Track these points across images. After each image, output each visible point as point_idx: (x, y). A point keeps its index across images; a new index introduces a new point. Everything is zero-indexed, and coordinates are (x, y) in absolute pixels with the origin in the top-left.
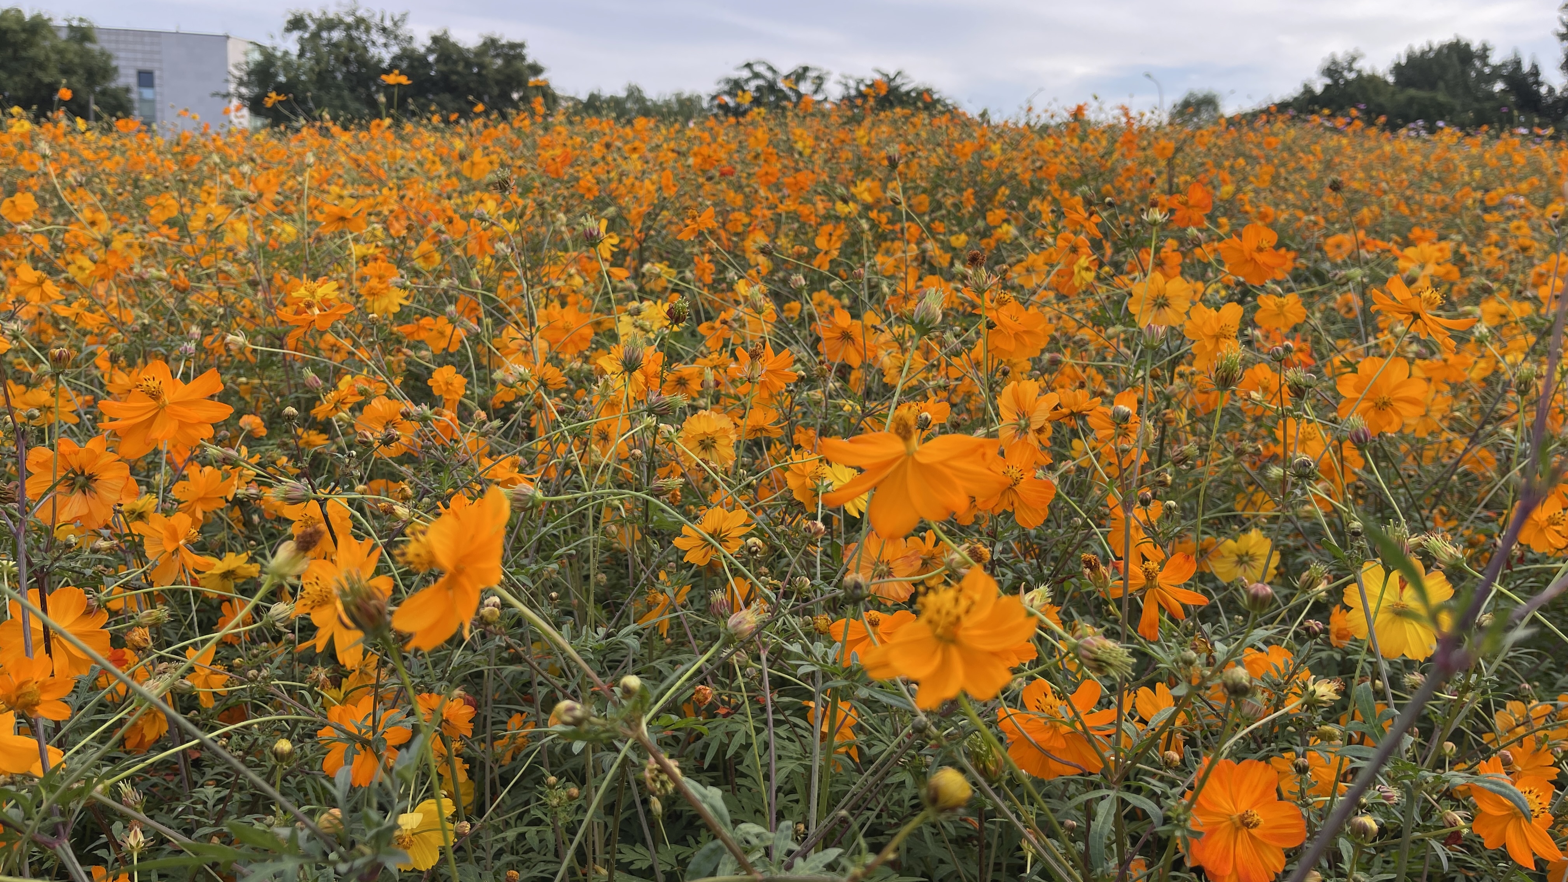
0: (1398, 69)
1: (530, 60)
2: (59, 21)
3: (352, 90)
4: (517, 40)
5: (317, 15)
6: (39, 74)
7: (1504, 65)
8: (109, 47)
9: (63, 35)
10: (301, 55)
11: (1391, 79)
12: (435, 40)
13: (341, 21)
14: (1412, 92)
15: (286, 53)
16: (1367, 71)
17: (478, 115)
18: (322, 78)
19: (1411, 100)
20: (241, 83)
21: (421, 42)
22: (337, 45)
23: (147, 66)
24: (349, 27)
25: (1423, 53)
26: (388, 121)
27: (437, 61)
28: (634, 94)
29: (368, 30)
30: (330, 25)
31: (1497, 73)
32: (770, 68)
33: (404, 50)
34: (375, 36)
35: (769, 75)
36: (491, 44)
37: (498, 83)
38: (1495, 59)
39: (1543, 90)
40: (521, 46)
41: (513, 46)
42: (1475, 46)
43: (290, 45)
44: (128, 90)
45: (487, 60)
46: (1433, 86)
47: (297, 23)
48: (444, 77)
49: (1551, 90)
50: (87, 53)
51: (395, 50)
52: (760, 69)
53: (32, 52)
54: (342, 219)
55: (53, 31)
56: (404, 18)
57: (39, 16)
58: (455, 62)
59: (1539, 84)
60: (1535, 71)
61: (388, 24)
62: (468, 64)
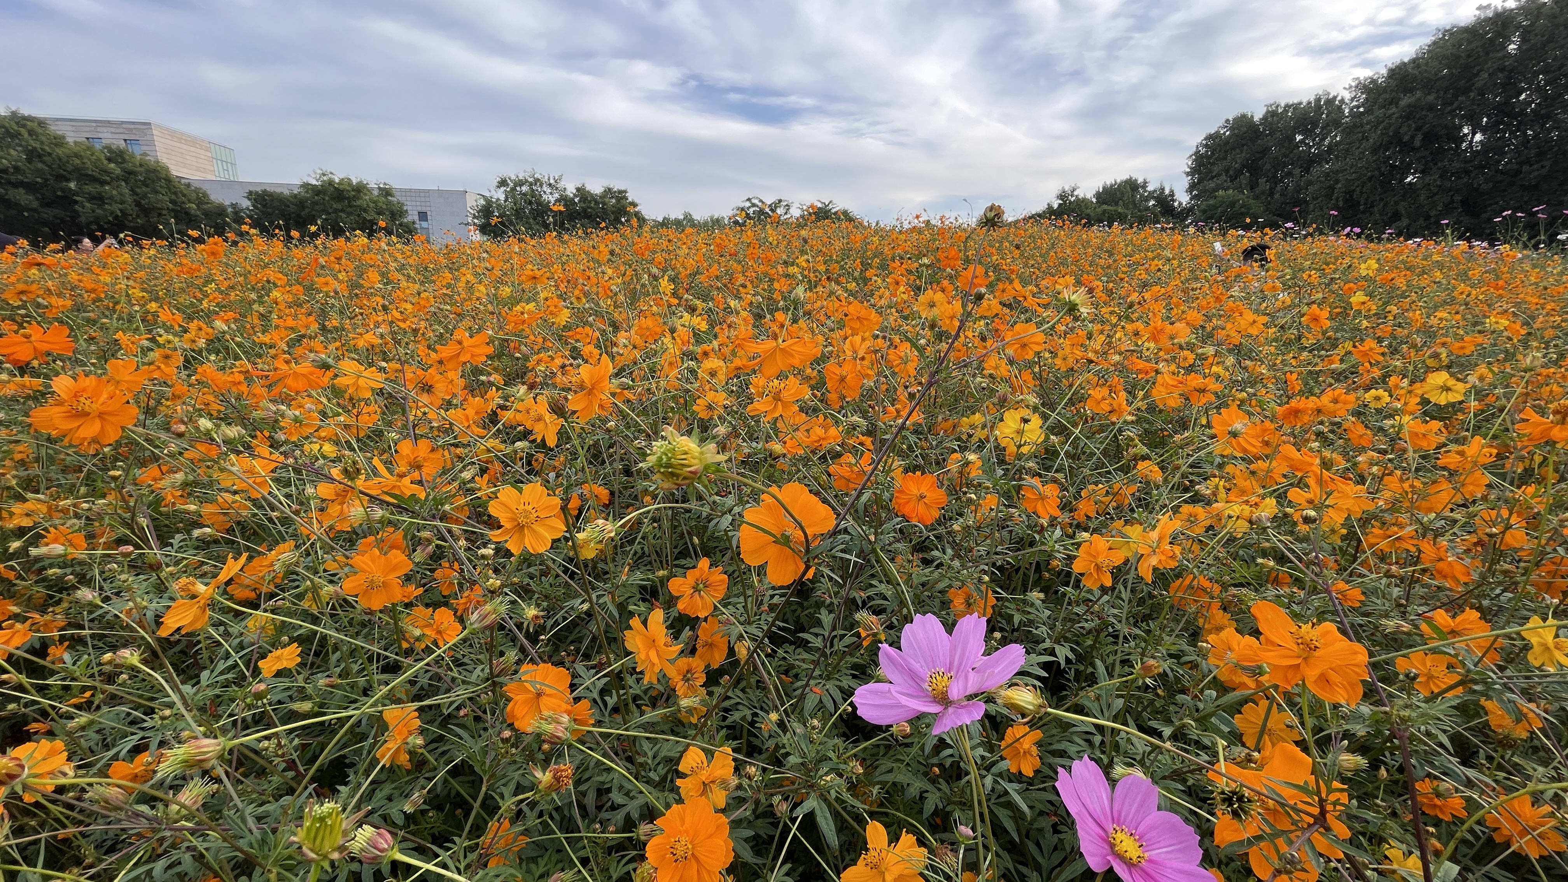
0: (1098, 195)
1: (630, 200)
2: (372, 185)
3: (535, 219)
4: (623, 189)
5: (513, 177)
6: (364, 215)
7: (1155, 191)
8: (402, 199)
9: (376, 193)
10: (505, 201)
11: (1094, 200)
12: (578, 189)
13: (527, 181)
14: (1105, 207)
15: (498, 199)
16: (1081, 196)
17: (602, 229)
18: (518, 213)
19: (1104, 211)
20: (475, 217)
21: (571, 191)
22: (524, 194)
23: (424, 209)
24: (531, 184)
25: (1112, 186)
26: (555, 233)
27: (580, 201)
28: (688, 218)
29: (541, 186)
30: (521, 183)
31: (1151, 195)
32: (761, 201)
33: (561, 195)
34: (545, 188)
35: (760, 204)
36: (608, 191)
37: (613, 213)
38: (1150, 188)
39: (1176, 204)
40: (625, 192)
41: (620, 192)
42: (1140, 181)
43: (500, 195)
44: (414, 223)
45: (607, 200)
46: (1117, 204)
47: (503, 183)
48: (584, 210)
49: (1180, 204)
50: (389, 203)
51: (557, 196)
52: (756, 201)
53: (359, 203)
54: (535, 278)
55: (370, 191)
56: (560, 178)
57: (361, 182)
58: (590, 202)
59: (1174, 201)
60: (1172, 194)
61: (552, 181)
62: (597, 203)
